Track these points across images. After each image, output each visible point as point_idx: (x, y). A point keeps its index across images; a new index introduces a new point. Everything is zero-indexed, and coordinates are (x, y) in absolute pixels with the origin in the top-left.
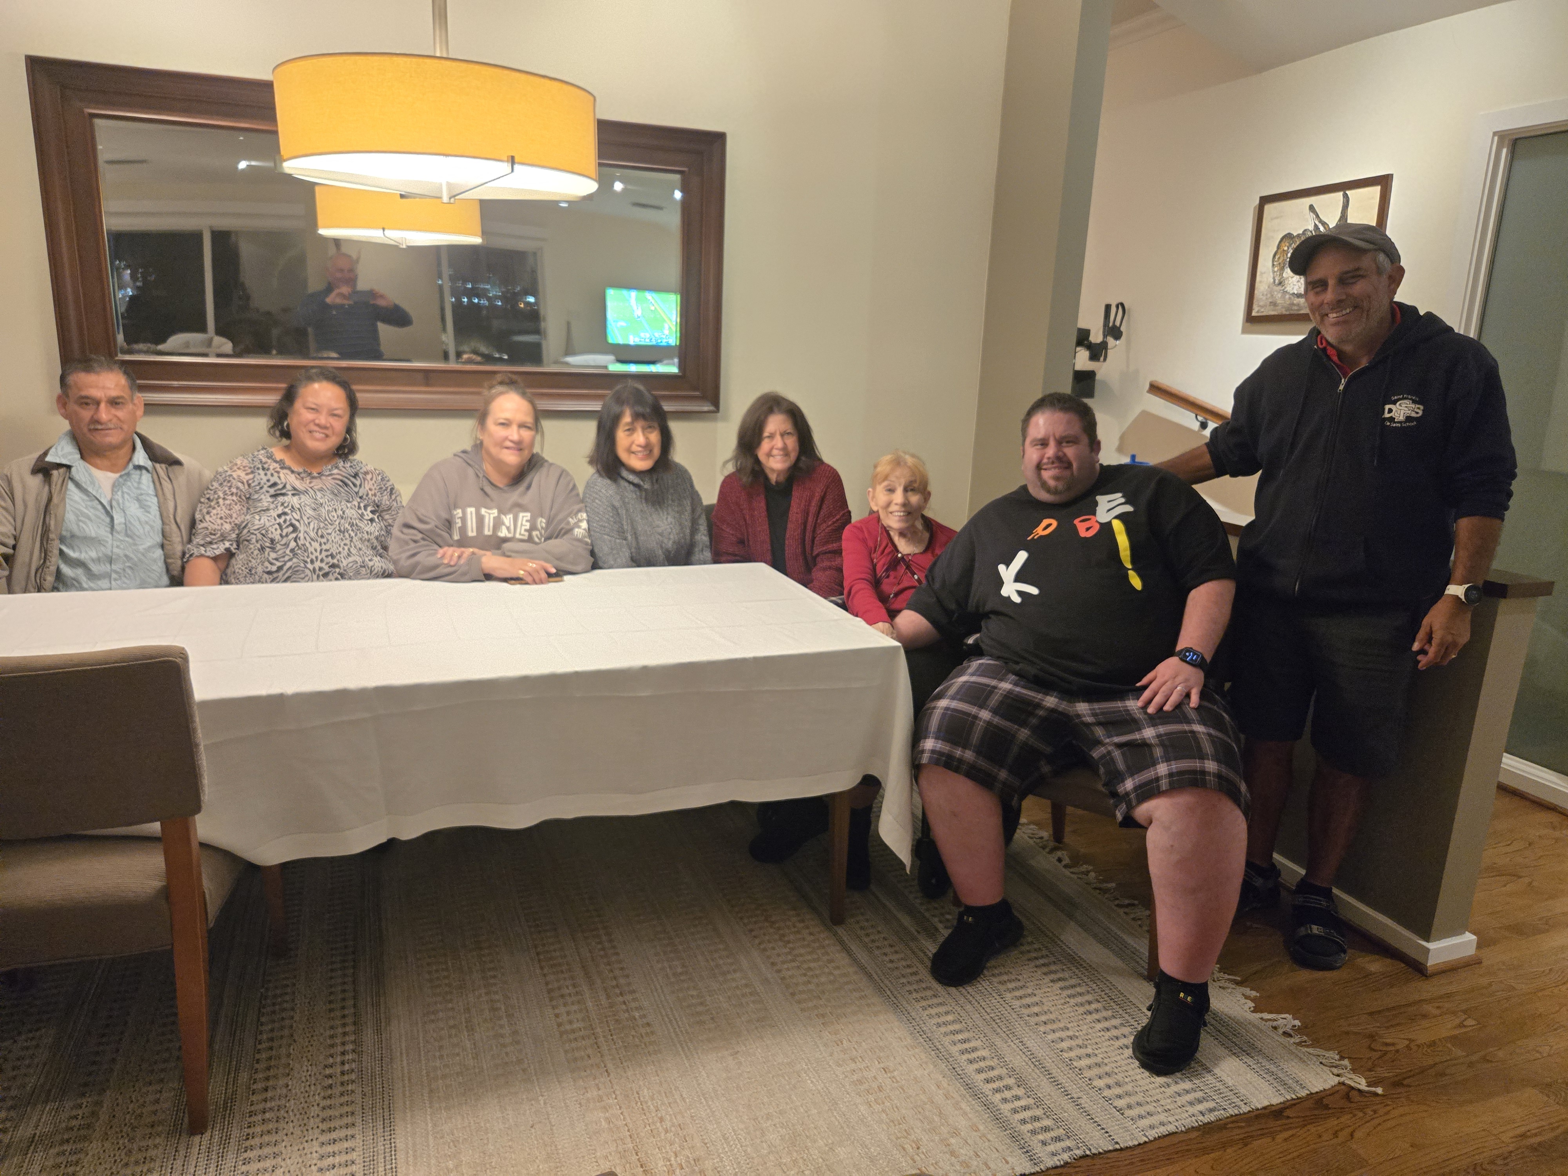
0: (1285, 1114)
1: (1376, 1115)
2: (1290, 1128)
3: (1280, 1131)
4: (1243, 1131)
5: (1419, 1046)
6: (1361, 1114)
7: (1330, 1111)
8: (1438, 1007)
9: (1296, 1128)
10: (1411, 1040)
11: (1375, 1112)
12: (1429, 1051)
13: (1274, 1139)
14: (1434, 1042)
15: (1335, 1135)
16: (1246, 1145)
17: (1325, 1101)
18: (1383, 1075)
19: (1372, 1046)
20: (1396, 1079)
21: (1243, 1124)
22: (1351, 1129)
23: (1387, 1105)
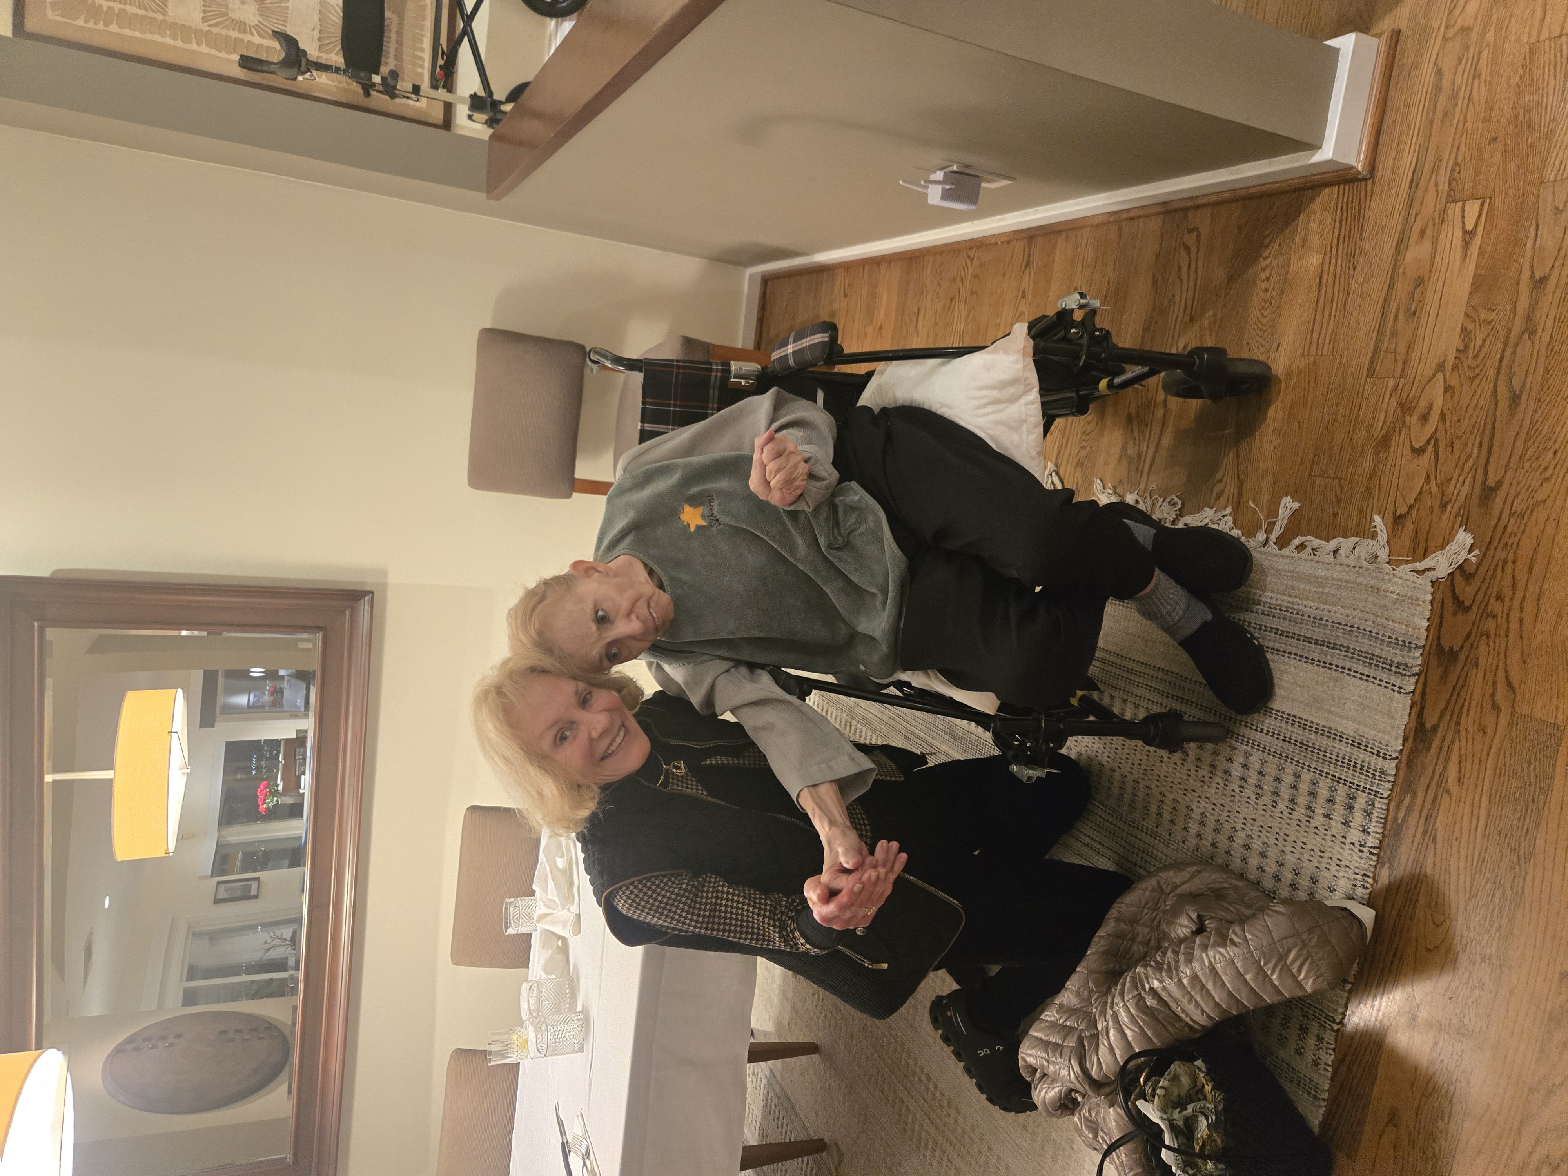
0: (1428, 726)
1: (1507, 604)
2: (1450, 750)
3: (1445, 768)
4: (1416, 814)
5: (1455, 368)
6: (1491, 624)
7: (1462, 657)
8: (1422, 233)
9: (1453, 742)
10: (1441, 367)
11: (1499, 598)
12: (1470, 362)
13: (1448, 792)
14: (1464, 329)
15: (1496, 708)
16: (1434, 840)
17: (1446, 645)
18: (1462, 499)
19: (1417, 445)
20: (1478, 489)
21: (1408, 800)
22: (1501, 674)
23: (1505, 562)
